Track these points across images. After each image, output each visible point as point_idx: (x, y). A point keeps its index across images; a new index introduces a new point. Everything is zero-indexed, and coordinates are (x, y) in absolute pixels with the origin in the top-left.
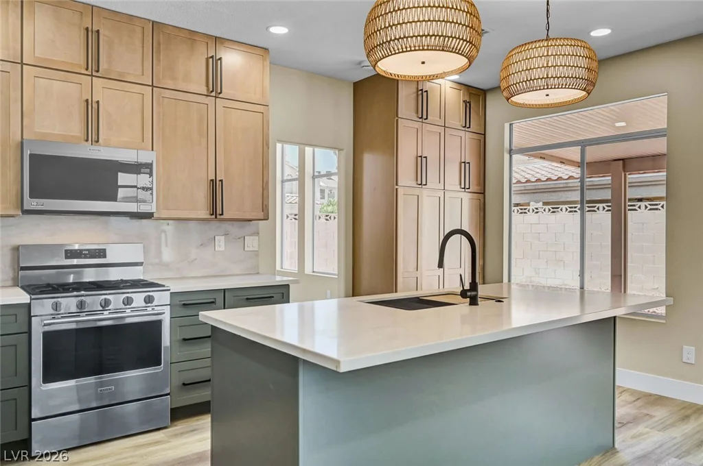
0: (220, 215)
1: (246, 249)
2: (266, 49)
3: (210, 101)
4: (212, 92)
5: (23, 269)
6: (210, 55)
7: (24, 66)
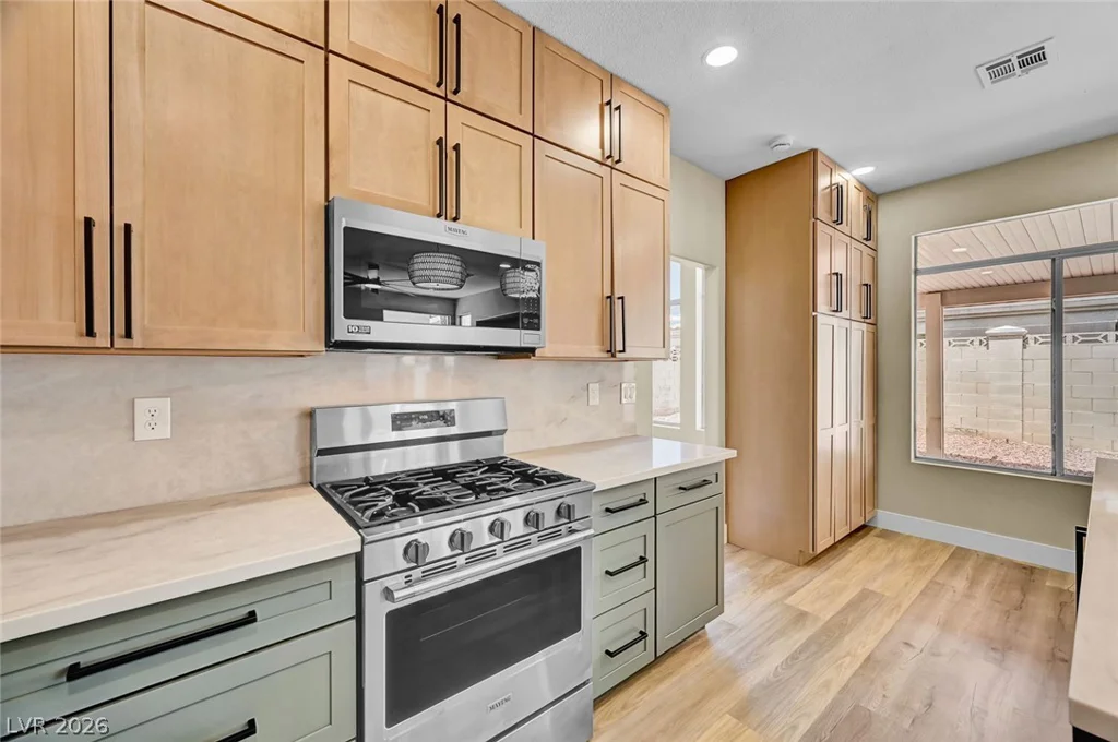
0: (620, 352)
1: (624, 401)
2: (666, 106)
3: (604, 171)
4: (608, 158)
5: (322, 452)
6: (605, 101)
7: (330, 55)
